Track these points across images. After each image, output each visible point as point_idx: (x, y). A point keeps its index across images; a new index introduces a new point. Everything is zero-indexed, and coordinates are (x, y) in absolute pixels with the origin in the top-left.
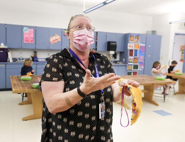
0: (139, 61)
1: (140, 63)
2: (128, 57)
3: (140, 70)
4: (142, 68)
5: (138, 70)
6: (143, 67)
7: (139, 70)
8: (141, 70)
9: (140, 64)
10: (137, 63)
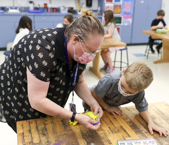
0: (124, 10)
1: (125, 13)
2: (105, 4)
3: (126, 24)
4: (129, 22)
5: (122, 24)
6: (130, 20)
7: (124, 26)
8: (128, 25)
9: (126, 15)
10: (120, 13)
